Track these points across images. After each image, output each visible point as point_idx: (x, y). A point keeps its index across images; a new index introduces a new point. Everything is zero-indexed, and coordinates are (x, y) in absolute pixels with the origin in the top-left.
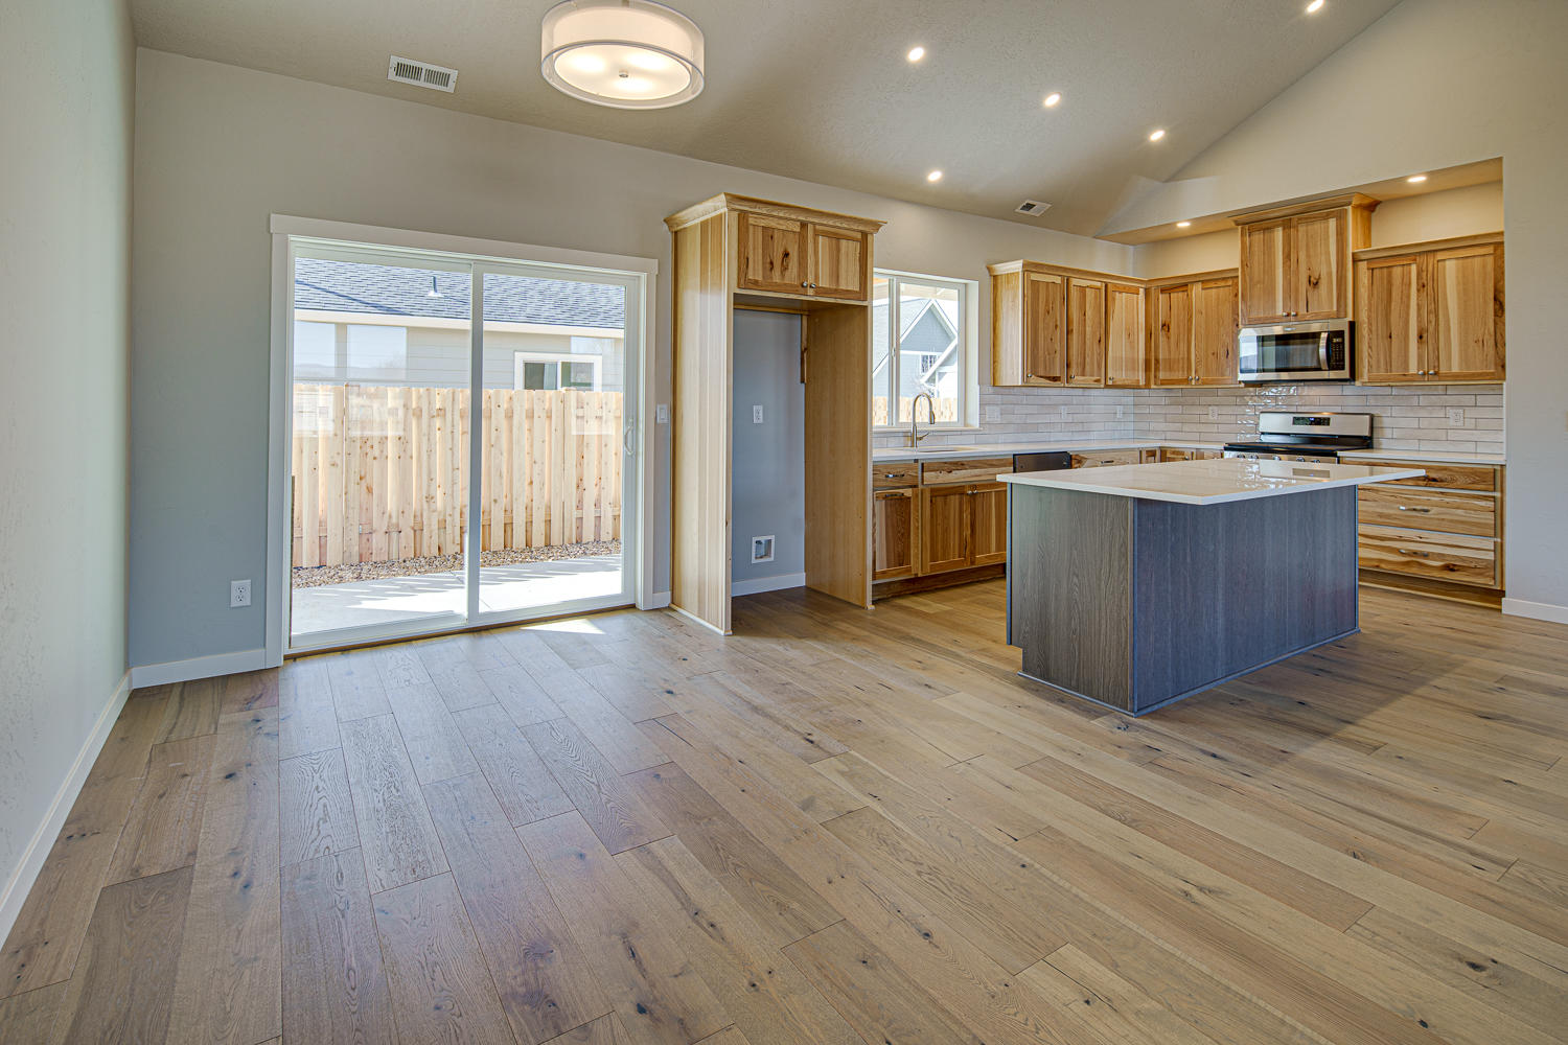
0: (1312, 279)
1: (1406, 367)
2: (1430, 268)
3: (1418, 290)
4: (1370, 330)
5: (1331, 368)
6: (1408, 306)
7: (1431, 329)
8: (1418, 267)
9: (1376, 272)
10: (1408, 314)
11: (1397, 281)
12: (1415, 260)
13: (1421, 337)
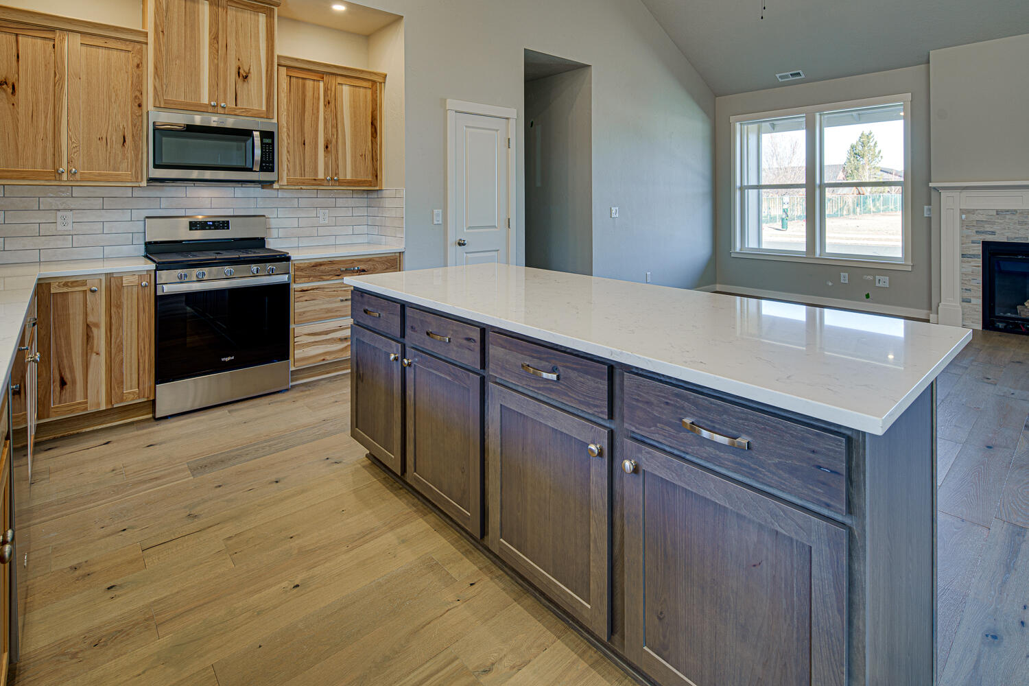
0: (241, 71)
1: (316, 173)
2: (333, 89)
3: (325, 106)
4: (288, 135)
5: (262, 169)
6: (317, 118)
7: (334, 141)
8: (324, 85)
9: (294, 80)
10: (317, 126)
11: (309, 94)
12: (323, 78)
13: (327, 147)
